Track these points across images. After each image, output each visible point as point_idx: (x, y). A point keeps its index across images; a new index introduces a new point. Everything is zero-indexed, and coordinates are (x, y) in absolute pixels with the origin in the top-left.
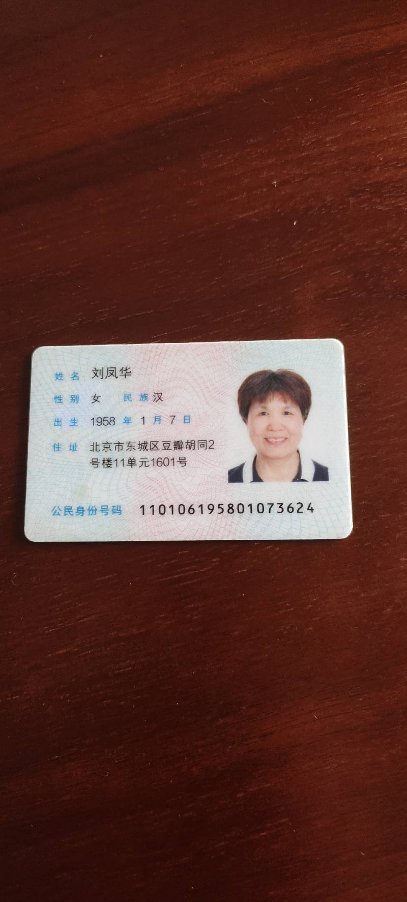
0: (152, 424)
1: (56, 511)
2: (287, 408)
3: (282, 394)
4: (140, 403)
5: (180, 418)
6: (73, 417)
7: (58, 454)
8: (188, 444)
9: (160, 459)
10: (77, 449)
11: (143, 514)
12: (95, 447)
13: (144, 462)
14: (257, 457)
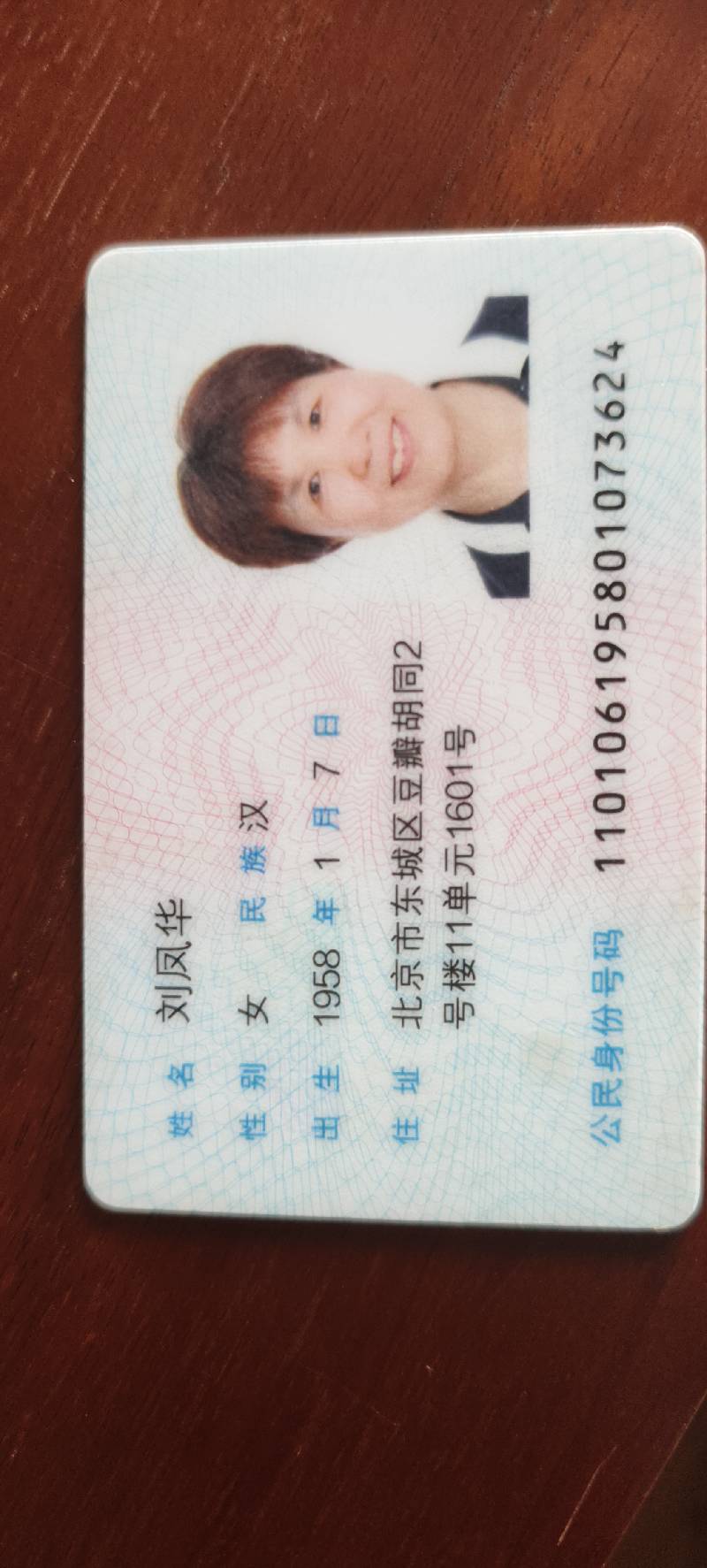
0: (338, 834)
1: (605, 1133)
2: (298, 419)
3: (254, 432)
4: (271, 873)
5: (320, 749)
6: (311, 1081)
7: (426, 1131)
8: (406, 724)
9: (452, 811)
10: (413, 1070)
11: (621, 862)
12: (407, 1014)
13: (459, 860)
14: (452, 508)
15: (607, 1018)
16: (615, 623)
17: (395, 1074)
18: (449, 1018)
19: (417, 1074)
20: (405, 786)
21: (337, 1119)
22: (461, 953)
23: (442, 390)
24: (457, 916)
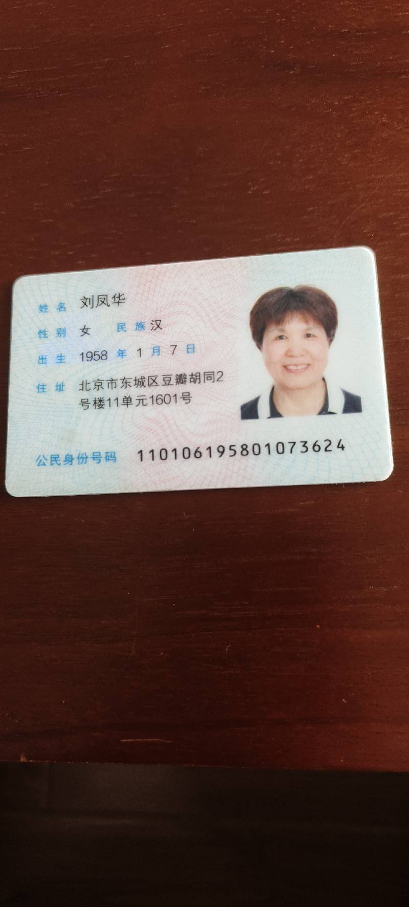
0: (150, 355)
1: (41, 460)
2: (308, 329)
3: (303, 314)
4: (135, 333)
5: (182, 347)
6: (59, 353)
7: (42, 395)
8: (192, 378)
9: (160, 397)
10: (64, 389)
11: (142, 460)
12: (84, 386)
13: (141, 401)
14: (275, 389)
15: (83, 458)
16: (232, 453)
17: (62, 383)
18: (83, 401)
19: (62, 391)
20: (169, 379)
21: (46, 363)
22: (107, 403)
23: (321, 382)
24: (121, 401)
